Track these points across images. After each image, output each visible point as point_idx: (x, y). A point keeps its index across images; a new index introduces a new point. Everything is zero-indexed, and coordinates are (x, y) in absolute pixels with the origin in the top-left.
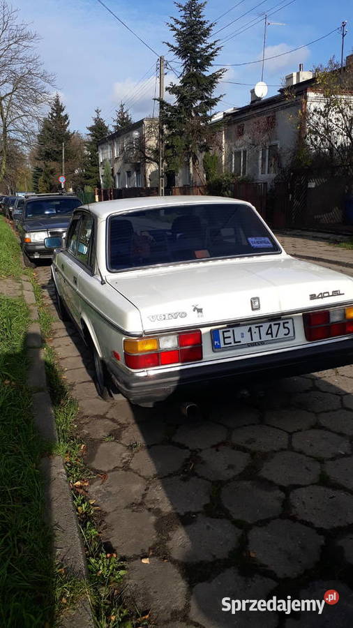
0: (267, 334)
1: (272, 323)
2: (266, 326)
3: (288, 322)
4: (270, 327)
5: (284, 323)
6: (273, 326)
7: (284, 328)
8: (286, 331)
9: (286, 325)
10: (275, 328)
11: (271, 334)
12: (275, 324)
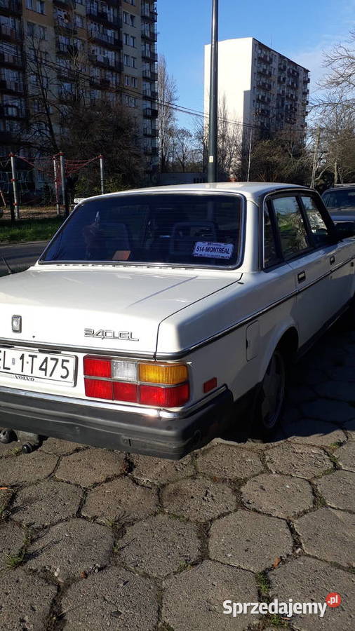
0: (41, 369)
1: (49, 356)
2: (41, 357)
3: (68, 361)
4: (46, 360)
5: (63, 361)
6: (49, 359)
7: (63, 367)
8: (64, 373)
9: (65, 364)
10: (51, 364)
11: (45, 370)
12: (52, 359)
